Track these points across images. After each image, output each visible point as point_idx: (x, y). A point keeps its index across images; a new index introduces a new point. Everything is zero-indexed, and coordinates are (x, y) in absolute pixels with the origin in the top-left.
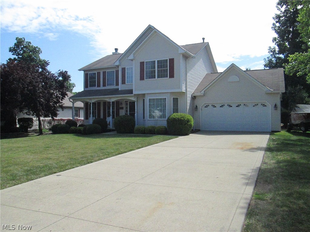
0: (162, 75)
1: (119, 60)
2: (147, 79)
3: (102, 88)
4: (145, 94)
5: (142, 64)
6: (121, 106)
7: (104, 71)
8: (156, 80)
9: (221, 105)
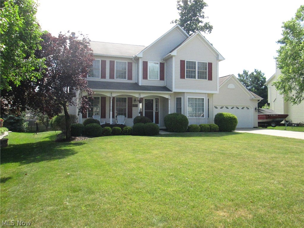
0: (202, 76)
1: (143, 52)
2: (188, 78)
3: (108, 79)
4: (184, 93)
5: (182, 62)
6: (135, 104)
7: (112, 60)
8: (197, 80)
9: (221, 107)
